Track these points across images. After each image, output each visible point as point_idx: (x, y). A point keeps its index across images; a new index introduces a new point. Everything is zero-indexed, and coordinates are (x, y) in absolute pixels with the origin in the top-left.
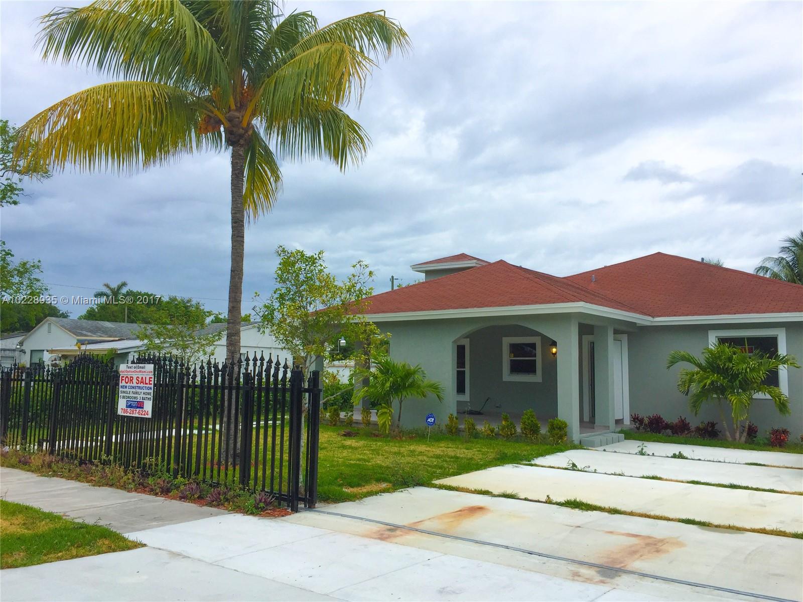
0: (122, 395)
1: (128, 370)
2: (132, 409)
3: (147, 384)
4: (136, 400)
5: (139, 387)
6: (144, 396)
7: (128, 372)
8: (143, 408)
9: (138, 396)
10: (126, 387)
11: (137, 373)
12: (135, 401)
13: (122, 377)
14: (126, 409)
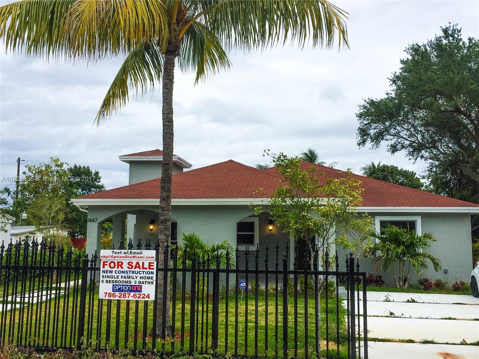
0: (105, 279)
1: (114, 255)
2: (123, 293)
3: (146, 268)
4: (129, 284)
5: (133, 272)
6: (142, 280)
7: (115, 257)
8: (141, 291)
9: (132, 281)
10: (111, 272)
11: (130, 259)
12: (127, 286)
13: (104, 262)
14: (112, 293)
